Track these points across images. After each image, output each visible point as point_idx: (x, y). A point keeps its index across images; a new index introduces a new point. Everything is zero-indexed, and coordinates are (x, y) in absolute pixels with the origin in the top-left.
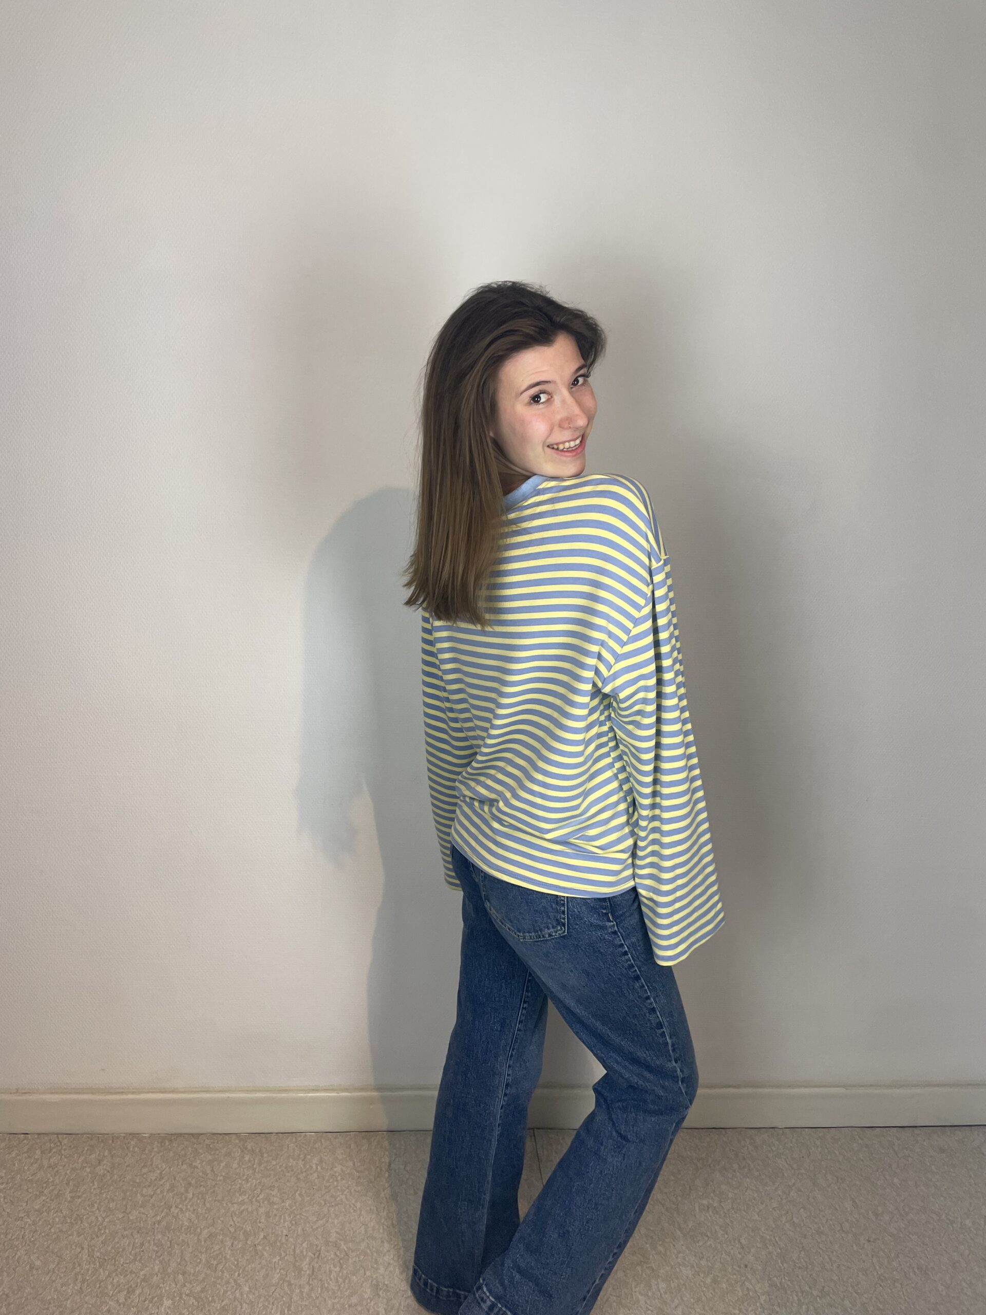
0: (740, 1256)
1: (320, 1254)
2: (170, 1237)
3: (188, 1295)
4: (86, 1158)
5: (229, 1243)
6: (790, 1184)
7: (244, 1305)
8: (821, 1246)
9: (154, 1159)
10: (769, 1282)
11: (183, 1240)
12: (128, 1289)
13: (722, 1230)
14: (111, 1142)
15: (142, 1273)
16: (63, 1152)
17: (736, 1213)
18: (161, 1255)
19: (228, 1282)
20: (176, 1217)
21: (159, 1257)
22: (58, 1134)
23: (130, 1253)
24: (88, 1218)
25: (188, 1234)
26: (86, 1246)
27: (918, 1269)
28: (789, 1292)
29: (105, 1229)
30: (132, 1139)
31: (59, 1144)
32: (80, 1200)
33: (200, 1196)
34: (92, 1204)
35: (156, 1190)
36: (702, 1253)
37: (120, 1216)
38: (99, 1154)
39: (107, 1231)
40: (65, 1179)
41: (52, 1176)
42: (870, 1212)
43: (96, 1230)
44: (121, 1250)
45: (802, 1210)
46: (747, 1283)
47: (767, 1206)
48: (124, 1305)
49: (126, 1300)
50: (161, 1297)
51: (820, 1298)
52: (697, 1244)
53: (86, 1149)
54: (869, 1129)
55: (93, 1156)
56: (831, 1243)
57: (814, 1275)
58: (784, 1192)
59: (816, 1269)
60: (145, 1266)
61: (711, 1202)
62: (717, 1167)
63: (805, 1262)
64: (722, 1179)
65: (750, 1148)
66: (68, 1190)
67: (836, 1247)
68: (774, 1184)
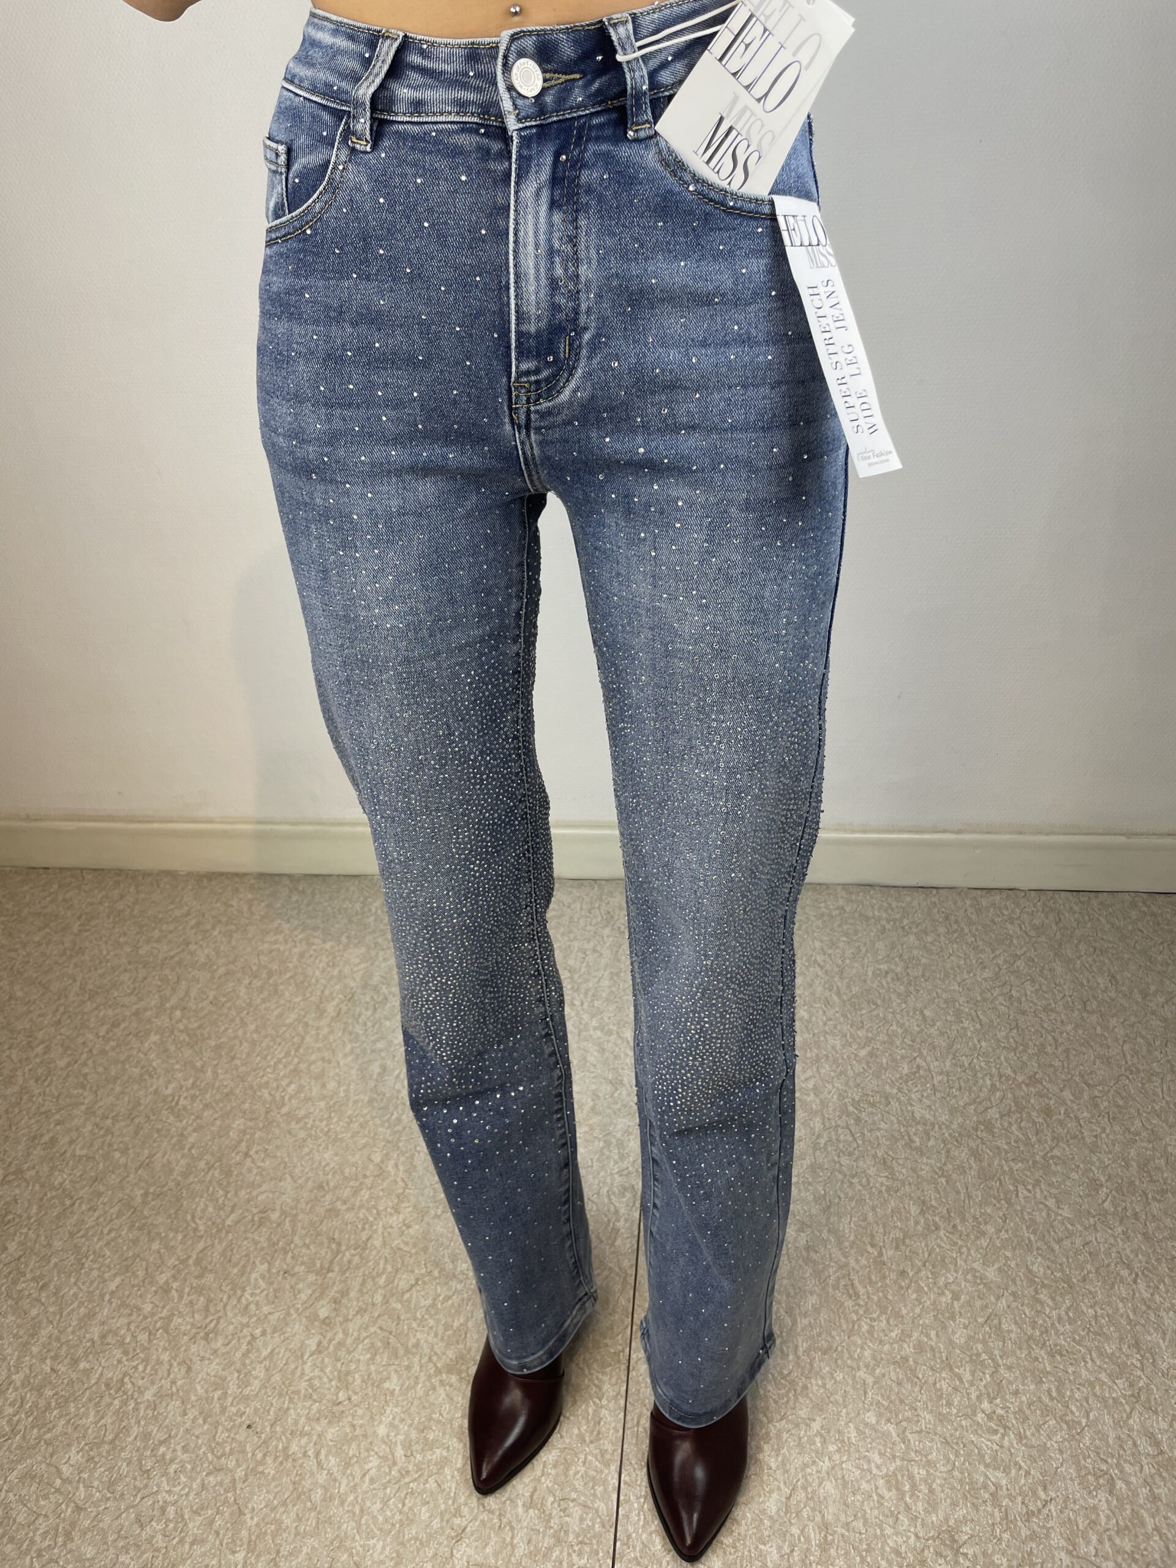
0: (917, 1029)
2: (179, 972)
3: (182, 1031)
4: (108, 893)
5: (247, 981)
6: (1019, 952)
7: (245, 1045)
8: (1045, 1025)
9: (185, 896)
10: (953, 1061)
11: (193, 977)
14: (140, 878)
15: (135, 1007)
16: (83, 887)
17: (926, 981)
18: (163, 990)
19: (233, 1020)
20: (192, 954)
21: (160, 992)
22: (82, 870)
23: (129, 987)
26: (79, 979)
28: (980, 1075)
30: (166, 877)
31: (81, 878)
36: (862, 1022)
37: (128, 949)
38: (123, 891)
39: (109, 964)
43: (98, 962)
44: (119, 983)
45: (1028, 983)
46: (918, 1059)
47: (975, 975)
48: (103, 1037)
49: (107, 1032)
50: (148, 1033)
51: (1027, 1085)
53: (110, 884)
55: (117, 891)
56: (1062, 1022)
57: (1025, 1058)
58: (1005, 961)
59: (1030, 1051)
60: (140, 1000)
61: (893, 967)
62: (914, 930)
63: (1015, 1041)
64: (917, 943)
65: (970, 910)
66: (78, 923)
67: (1069, 1027)
68: (993, 951)
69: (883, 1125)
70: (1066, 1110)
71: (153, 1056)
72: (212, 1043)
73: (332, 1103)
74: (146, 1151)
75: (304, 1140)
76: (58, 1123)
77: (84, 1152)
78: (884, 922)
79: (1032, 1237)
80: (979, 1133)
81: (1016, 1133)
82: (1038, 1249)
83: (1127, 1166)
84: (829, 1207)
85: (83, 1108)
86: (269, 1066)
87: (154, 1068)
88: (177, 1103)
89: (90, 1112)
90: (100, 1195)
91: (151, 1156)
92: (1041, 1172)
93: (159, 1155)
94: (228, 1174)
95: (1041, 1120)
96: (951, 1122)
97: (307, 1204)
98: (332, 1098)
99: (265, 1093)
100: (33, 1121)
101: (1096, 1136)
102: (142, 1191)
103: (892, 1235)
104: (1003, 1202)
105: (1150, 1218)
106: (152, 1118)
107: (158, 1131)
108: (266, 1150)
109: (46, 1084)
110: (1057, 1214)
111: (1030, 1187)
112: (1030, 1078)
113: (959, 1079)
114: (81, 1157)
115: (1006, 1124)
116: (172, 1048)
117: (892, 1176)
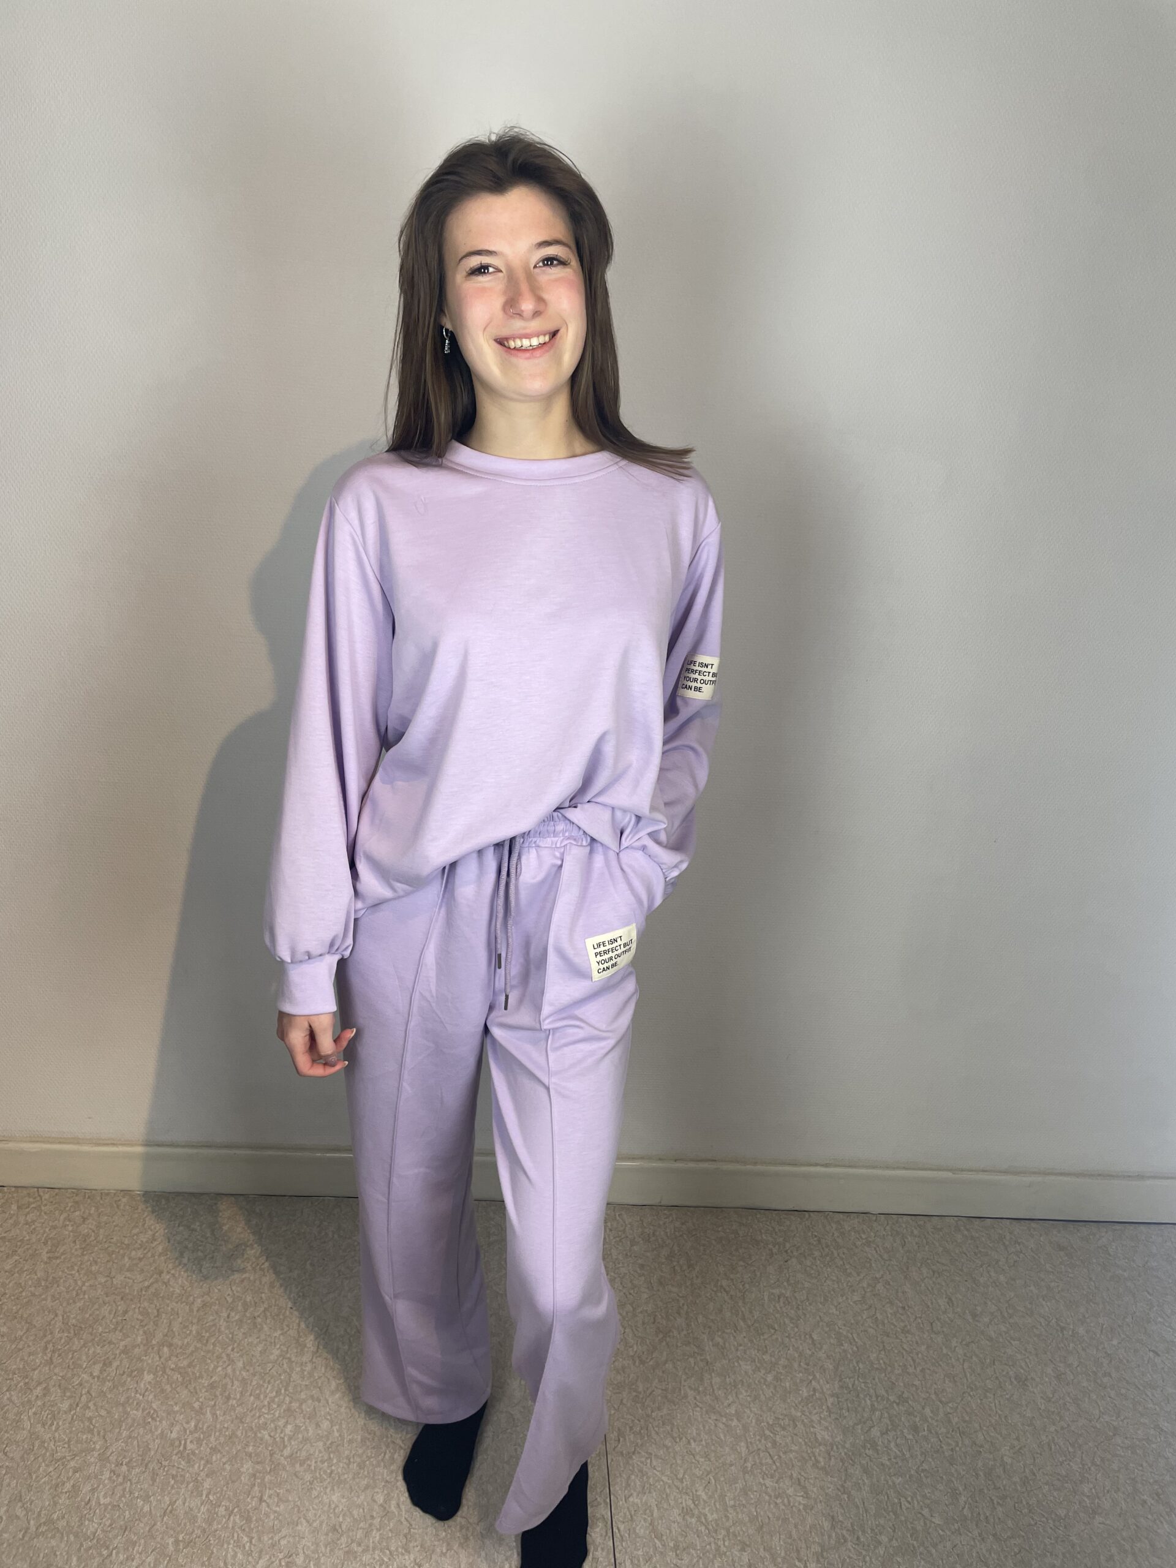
0: (810, 1353)
1: (327, 1330)
2: (158, 1305)
3: (173, 1370)
4: (69, 1215)
5: (225, 1315)
6: (877, 1276)
7: (236, 1382)
8: (905, 1346)
9: (147, 1219)
10: (840, 1383)
11: (172, 1309)
12: (104, 1360)
13: (793, 1323)
14: (99, 1198)
15: (123, 1343)
16: (43, 1208)
17: (810, 1304)
18: (146, 1325)
19: (219, 1357)
20: (166, 1284)
21: (143, 1326)
22: (38, 1188)
23: (111, 1321)
24: (65, 1281)
25: (179, 1304)
26: (60, 1313)
27: (1016, 1379)
28: (861, 1396)
29: (84, 1295)
30: (124, 1197)
31: (38, 1198)
32: (58, 1261)
33: (196, 1262)
34: (72, 1266)
35: (147, 1253)
36: (766, 1347)
37: (103, 1280)
38: (84, 1212)
39: (86, 1296)
40: (43, 1239)
41: (28, 1233)
42: (967, 1312)
43: (74, 1293)
44: (101, 1317)
45: (888, 1305)
46: (813, 1382)
47: (847, 1298)
48: (98, 1377)
49: (101, 1372)
50: (141, 1371)
51: (898, 1404)
52: (762, 1337)
53: (70, 1205)
54: (978, 1219)
55: (77, 1213)
56: (917, 1343)
57: (893, 1378)
58: (869, 1285)
59: (897, 1372)
60: (126, 1336)
61: (783, 1291)
62: (795, 1253)
63: (884, 1363)
64: (799, 1267)
65: (836, 1234)
66: (46, 1250)
67: (923, 1348)
68: (858, 1275)
69: (794, 1448)
70: (928, 1426)
71: (151, 1397)
72: (205, 1382)
73: (329, 1442)
74: (167, 1499)
75: (311, 1483)
76: (75, 1472)
77: (108, 1500)
78: (770, 1246)
79: (915, 1543)
80: (867, 1451)
81: (894, 1449)
82: (921, 1553)
83: (977, 1475)
84: (762, 1527)
85: (96, 1454)
86: (264, 1406)
87: (155, 1410)
88: (185, 1448)
89: (103, 1459)
90: (134, 1544)
91: (172, 1503)
92: (916, 1485)
93: (179, 1502)
94: (249, 1520)
95: (911, 1437)
96: (845, 1442)
97: (326, 1548)
98: (328, 1440)
99: (265, 1434)
100: (51, 1469)
101: (952, 1450)
102: (173, 1539)
103: (813, 1550)
104: (891, 1514)
105: (997, 1520)
106: (163, 1463)
107: (174, 1477)
108: (278, 1494)
109: (54, 1428)
110: (931, 1522)
111: (909, 1499)
112: (900, 1397)
113: (847, 1400)
114: (106, 1506)
115: (886, 1442)
116: (168, 1388)
117: (807, 1496)
